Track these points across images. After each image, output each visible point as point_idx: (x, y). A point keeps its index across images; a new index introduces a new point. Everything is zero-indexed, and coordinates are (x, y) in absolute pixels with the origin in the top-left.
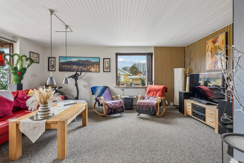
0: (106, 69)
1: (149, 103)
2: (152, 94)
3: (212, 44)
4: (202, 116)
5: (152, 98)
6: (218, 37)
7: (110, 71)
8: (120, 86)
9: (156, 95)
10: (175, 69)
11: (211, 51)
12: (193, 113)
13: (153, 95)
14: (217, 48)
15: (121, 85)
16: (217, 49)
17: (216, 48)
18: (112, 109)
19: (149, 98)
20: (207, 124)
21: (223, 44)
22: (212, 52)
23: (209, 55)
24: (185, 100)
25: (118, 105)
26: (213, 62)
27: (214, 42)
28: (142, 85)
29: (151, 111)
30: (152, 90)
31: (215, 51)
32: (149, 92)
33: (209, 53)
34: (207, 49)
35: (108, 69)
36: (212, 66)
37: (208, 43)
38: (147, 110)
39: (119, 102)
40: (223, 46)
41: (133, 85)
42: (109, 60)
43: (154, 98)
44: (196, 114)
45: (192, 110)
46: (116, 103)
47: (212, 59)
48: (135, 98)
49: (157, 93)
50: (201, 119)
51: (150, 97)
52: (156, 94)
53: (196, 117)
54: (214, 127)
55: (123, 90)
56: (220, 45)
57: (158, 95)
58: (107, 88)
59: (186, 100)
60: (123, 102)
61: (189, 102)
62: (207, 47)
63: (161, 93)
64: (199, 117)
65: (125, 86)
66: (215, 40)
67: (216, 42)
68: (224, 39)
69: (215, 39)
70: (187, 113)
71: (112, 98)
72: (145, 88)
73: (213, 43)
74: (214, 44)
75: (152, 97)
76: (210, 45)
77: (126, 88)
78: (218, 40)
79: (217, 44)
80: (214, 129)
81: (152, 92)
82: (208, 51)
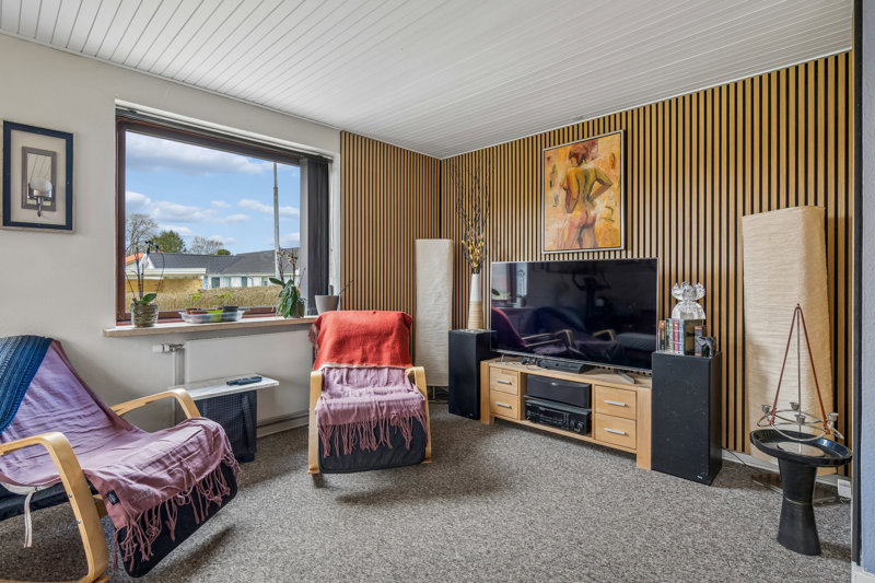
0: (25, 206)
1: (389, 408)
2: (358, 353)
3: (568, 162)
4: (572, 416)
5: (363, 373)
6: (593, 143)
7: (68, 226)
8: (157, 326)
9: (378, 359)
10: (420, 243)
11: (565, 185)
12: (529, 411)
13: (364, 360)
14: (592, 178)
15: (164, 317)
16: (590, 182)
17: (586, 178)
18: (162, 510)
19: (347, 378)
20: (600, 443)
21: (613, 166)
22: (568, 190)
23: (556, 199)
24: (484, 364)
25: (198, 463)
26: (572, 224)
27: (579, 157)
28: (291, 314)
29: (408, 447)
30: (356, 337)
31: (582, 188)
32: (341, 346)
33: (554, 194)
34: (547, 177)
35: (52, 209)
36: (569, 237)
37: (552, 159)
38: (382, 448)
39: (202, 436)
40: (615, 175)
41: (240, 318)
42: (63, 142)
43: (373, 373)
44: (546, 413)
45: (523, 401)
46: (182, 454)
47: (569, 215)
48: (271, 389)
49: (379, 345)
50: (571, 429)
51: (353, 373)
52: (379, 352)
53: (546, 423)
54: (634, 452)
55: (179, 349)
56: (602, 169)
57: (386, 355)
58: (51, 353)
59: (493, 364)
60: (222, 433)
61: (505, 371)
62: (548, 170)
63: (397, 348)
64: (560, 422)
65: (189, 322)
66: (584, 152)
67: (584, 157)
68: (617, 150)
69: (581, 146)
70: (492, 412)
71: (110, 416)
72: (307, 325)
73: (573, 159)
74: (580, 163)
75: (359, 369)
76: (559, 164)
77: (193, 334)
78: (594, 151)
79: (589, 165)
80: (632, 457)
81: (353, 343)
82: (551, 185)
